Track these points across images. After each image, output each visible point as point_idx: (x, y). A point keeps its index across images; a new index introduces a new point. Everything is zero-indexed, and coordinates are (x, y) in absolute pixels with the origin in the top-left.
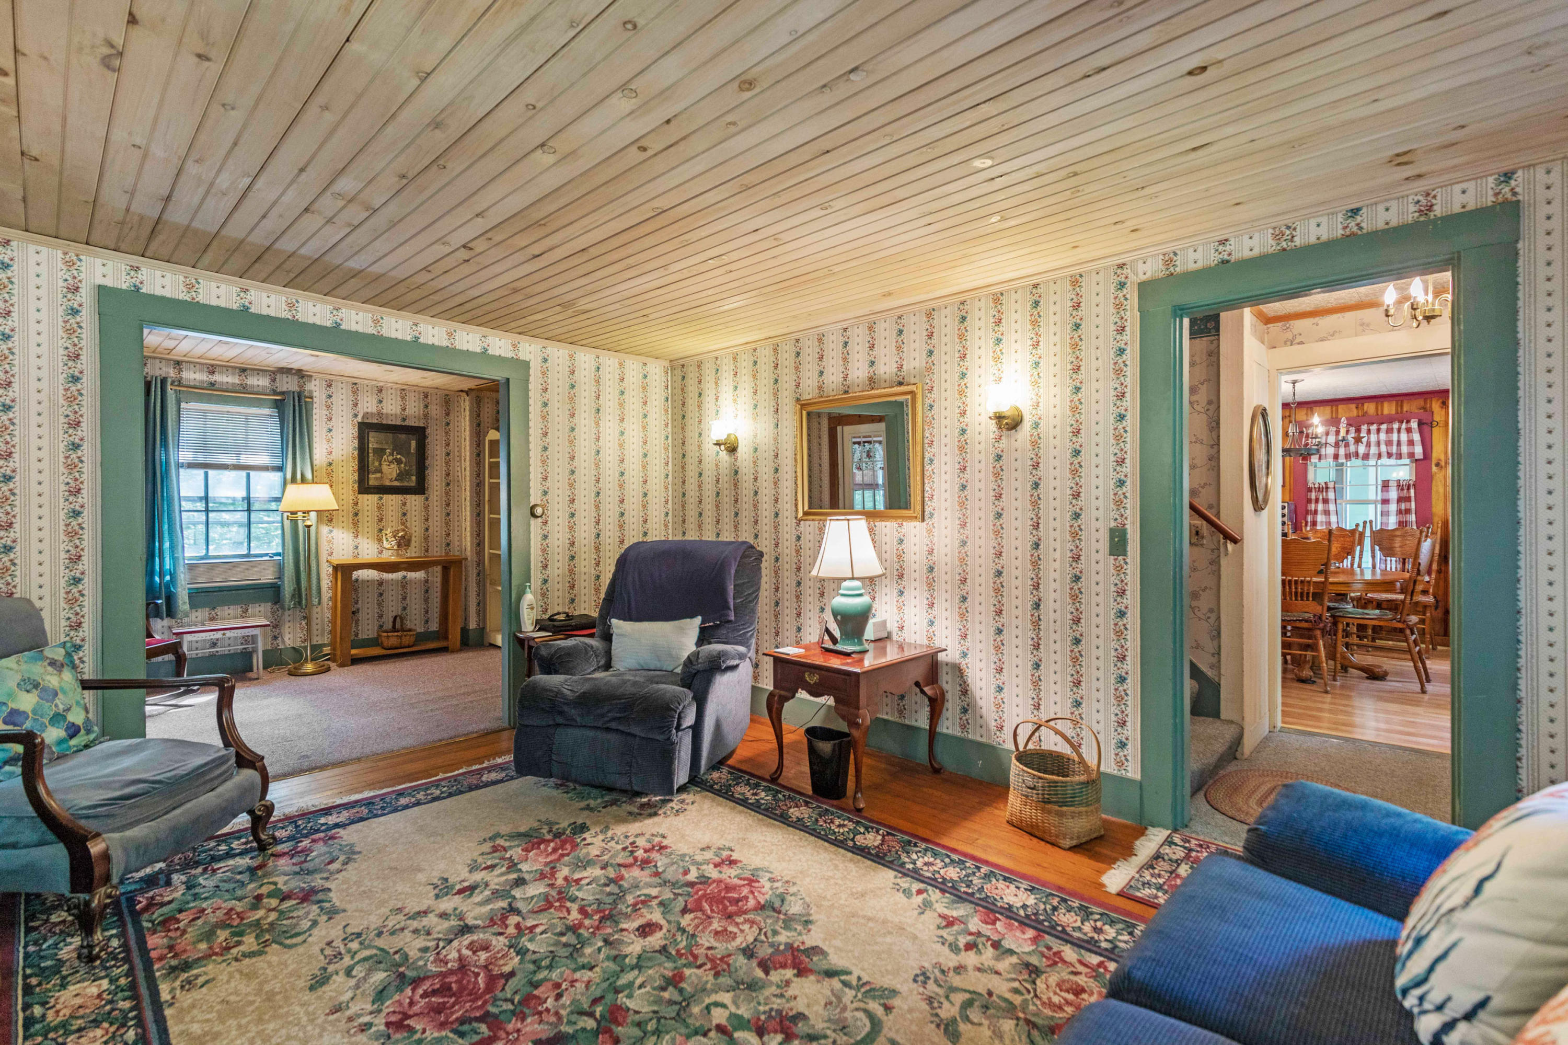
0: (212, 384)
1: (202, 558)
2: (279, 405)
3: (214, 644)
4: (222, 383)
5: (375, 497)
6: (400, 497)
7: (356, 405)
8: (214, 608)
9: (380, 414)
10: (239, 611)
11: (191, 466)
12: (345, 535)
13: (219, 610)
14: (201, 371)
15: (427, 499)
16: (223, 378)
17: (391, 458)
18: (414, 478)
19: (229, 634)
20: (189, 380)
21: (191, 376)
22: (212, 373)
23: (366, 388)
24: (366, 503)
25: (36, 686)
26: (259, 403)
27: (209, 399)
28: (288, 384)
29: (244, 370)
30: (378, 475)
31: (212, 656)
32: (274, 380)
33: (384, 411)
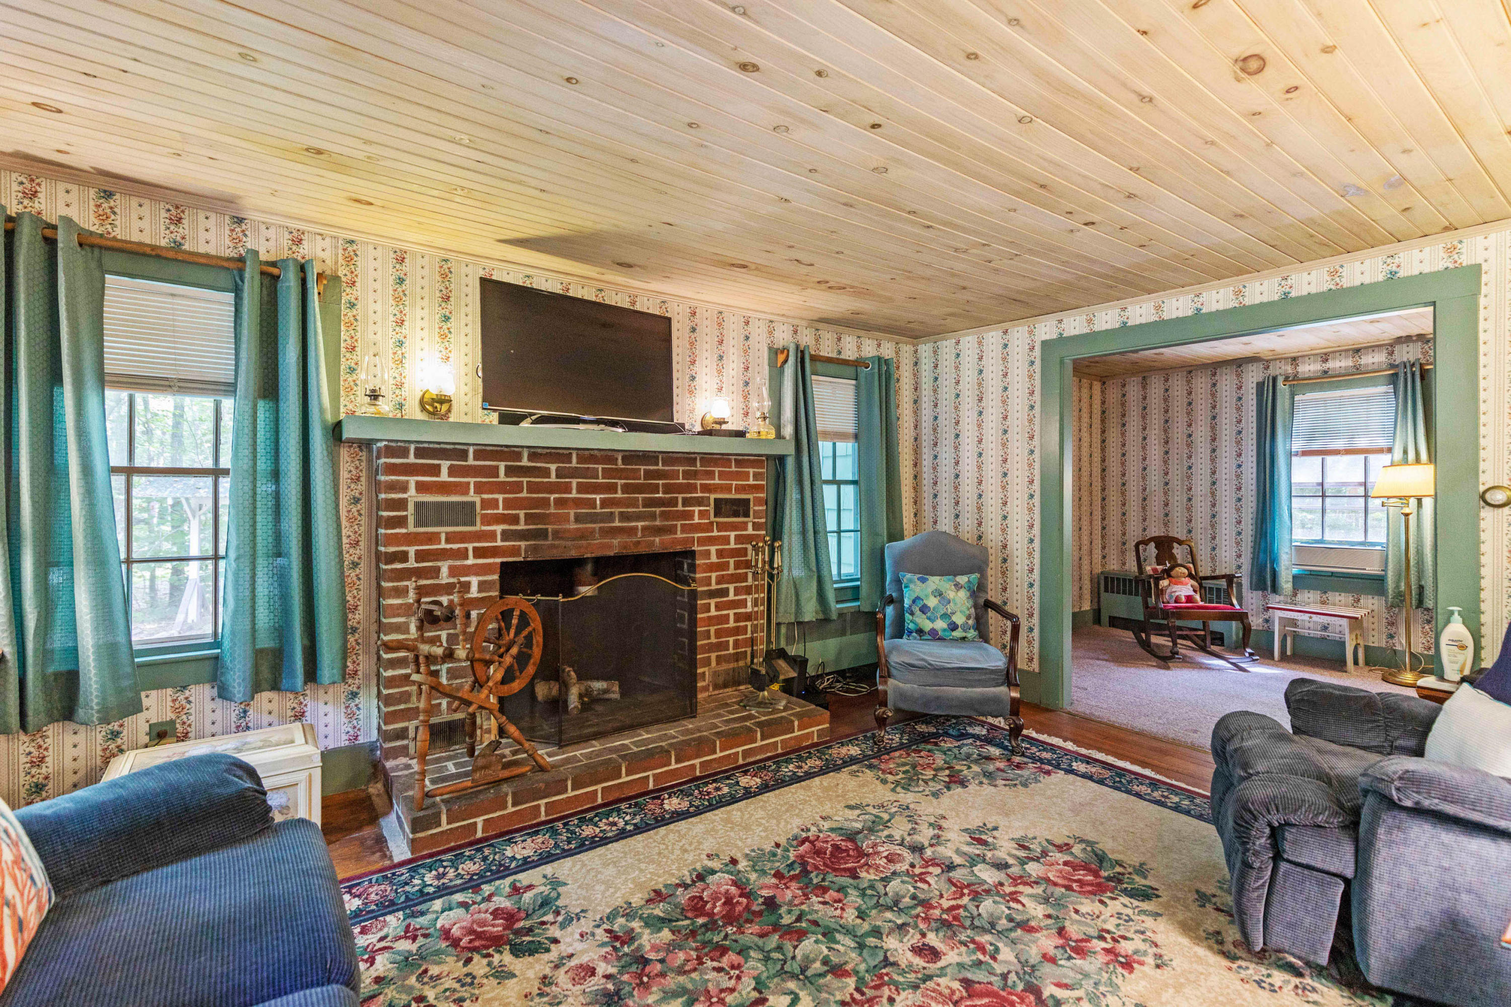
0: (1325, 372)
1: (1317, 542)
2: (1393, 379)
3: (1325, 628)
4: (1334, 369)
8: (1325, 592)
10: (1350, 599)
11: (1305, 453)
13: (1330, 595)
14: (1315, 362)
16: (1335, 364)
19: (1315, 618)
20: (1304, 373)
21: (1307, 368)
22: (1325, 361)
25: (941, 594)
26: (1373, 382)
27: (1321, 387)
28: (1408, 354)
29: (1357, 351)
31: (1323, 639)
32: (1391, 353)
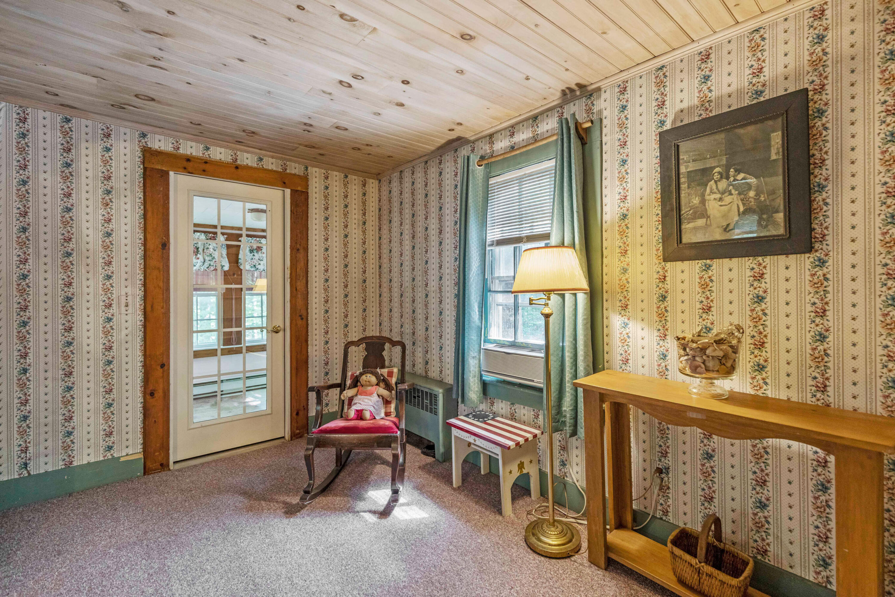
0: (513, 148)
4: (519, 143)
5: (697, 266)
6: (748, 262)
7: (661, 105)
8: (513, 404)
9: (705, 103)
11: (501, 242)
12: (645, 333)
13: (517, 407)
14: (505, 137)
15: (822, 263)
16: (519, 137)
17: (723, 185)
18: (780, 217)
20: (498, 151)
21: (500, 146)
22: (513, 134)
23: (679, 66)
24: (680, 276)
29: (535, 118)
30: (701, 222)
33: (713, 95)
